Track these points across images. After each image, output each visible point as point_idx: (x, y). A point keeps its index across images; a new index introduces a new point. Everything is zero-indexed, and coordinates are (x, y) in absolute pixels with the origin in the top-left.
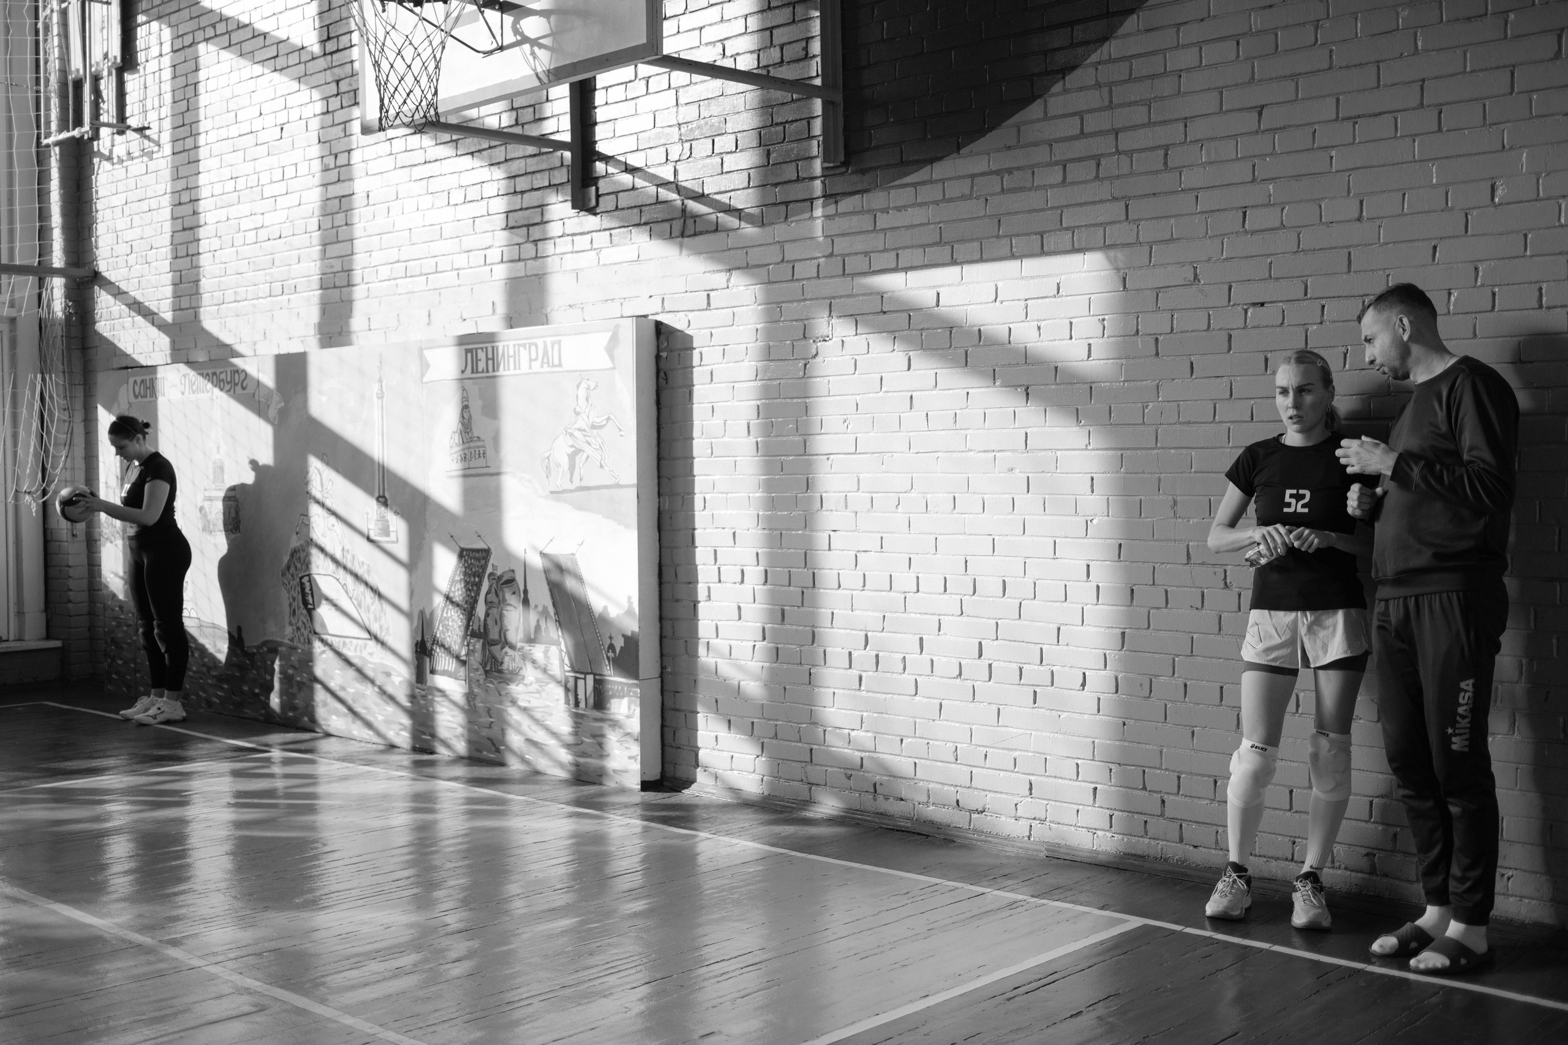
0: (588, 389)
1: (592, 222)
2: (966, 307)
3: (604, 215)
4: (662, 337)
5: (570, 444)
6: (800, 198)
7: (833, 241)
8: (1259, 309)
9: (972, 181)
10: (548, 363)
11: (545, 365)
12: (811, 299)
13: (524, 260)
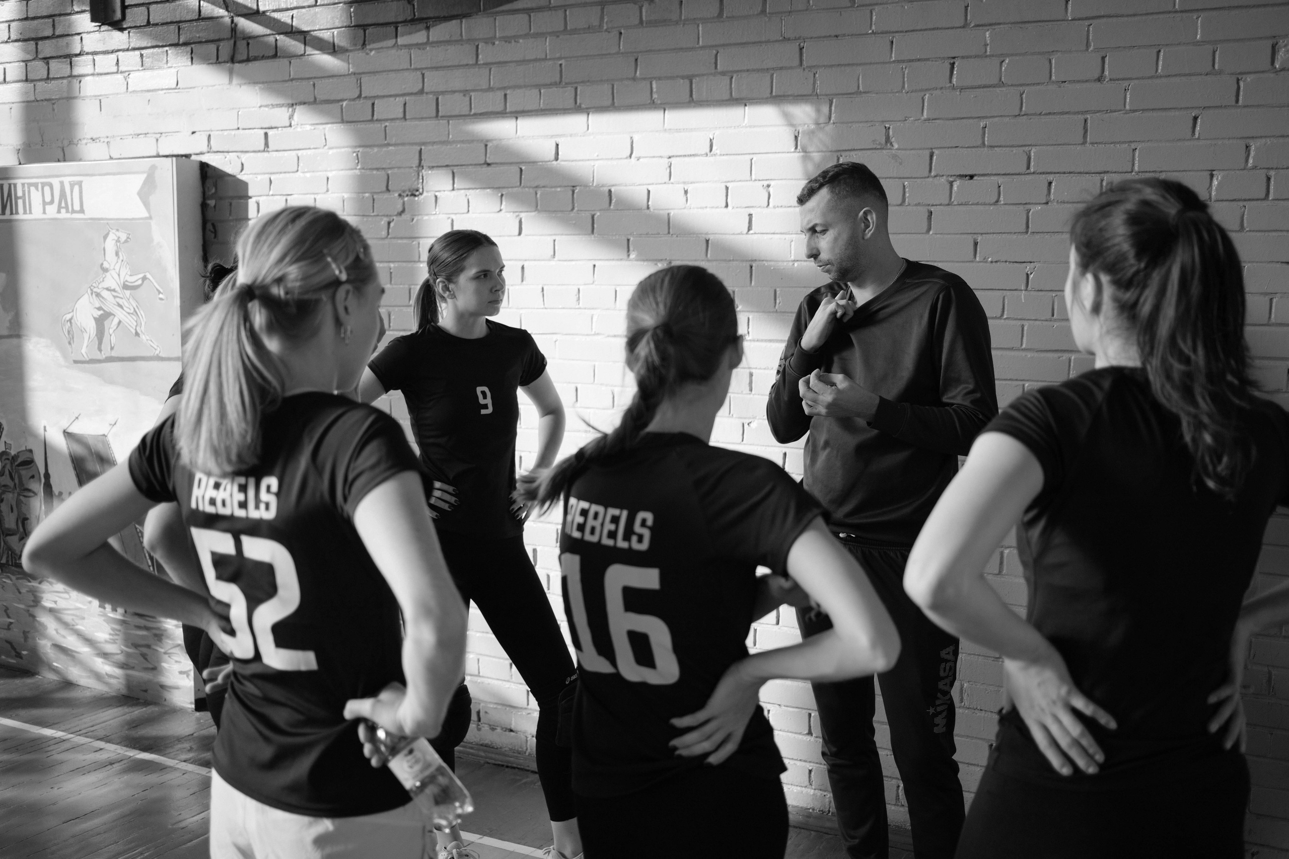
0: (118, 241)
1: (118, 38)
2: (592, 163)
3: (132, 31)
4: (209, 183)
5: (97, 305)
6: (382, 21)
7: (423, 75)
8: (967, 182)
9: (602, 9)
10: (67, 207)
11: (63, 211)
12: (395, 145)
13: (32, 81)
